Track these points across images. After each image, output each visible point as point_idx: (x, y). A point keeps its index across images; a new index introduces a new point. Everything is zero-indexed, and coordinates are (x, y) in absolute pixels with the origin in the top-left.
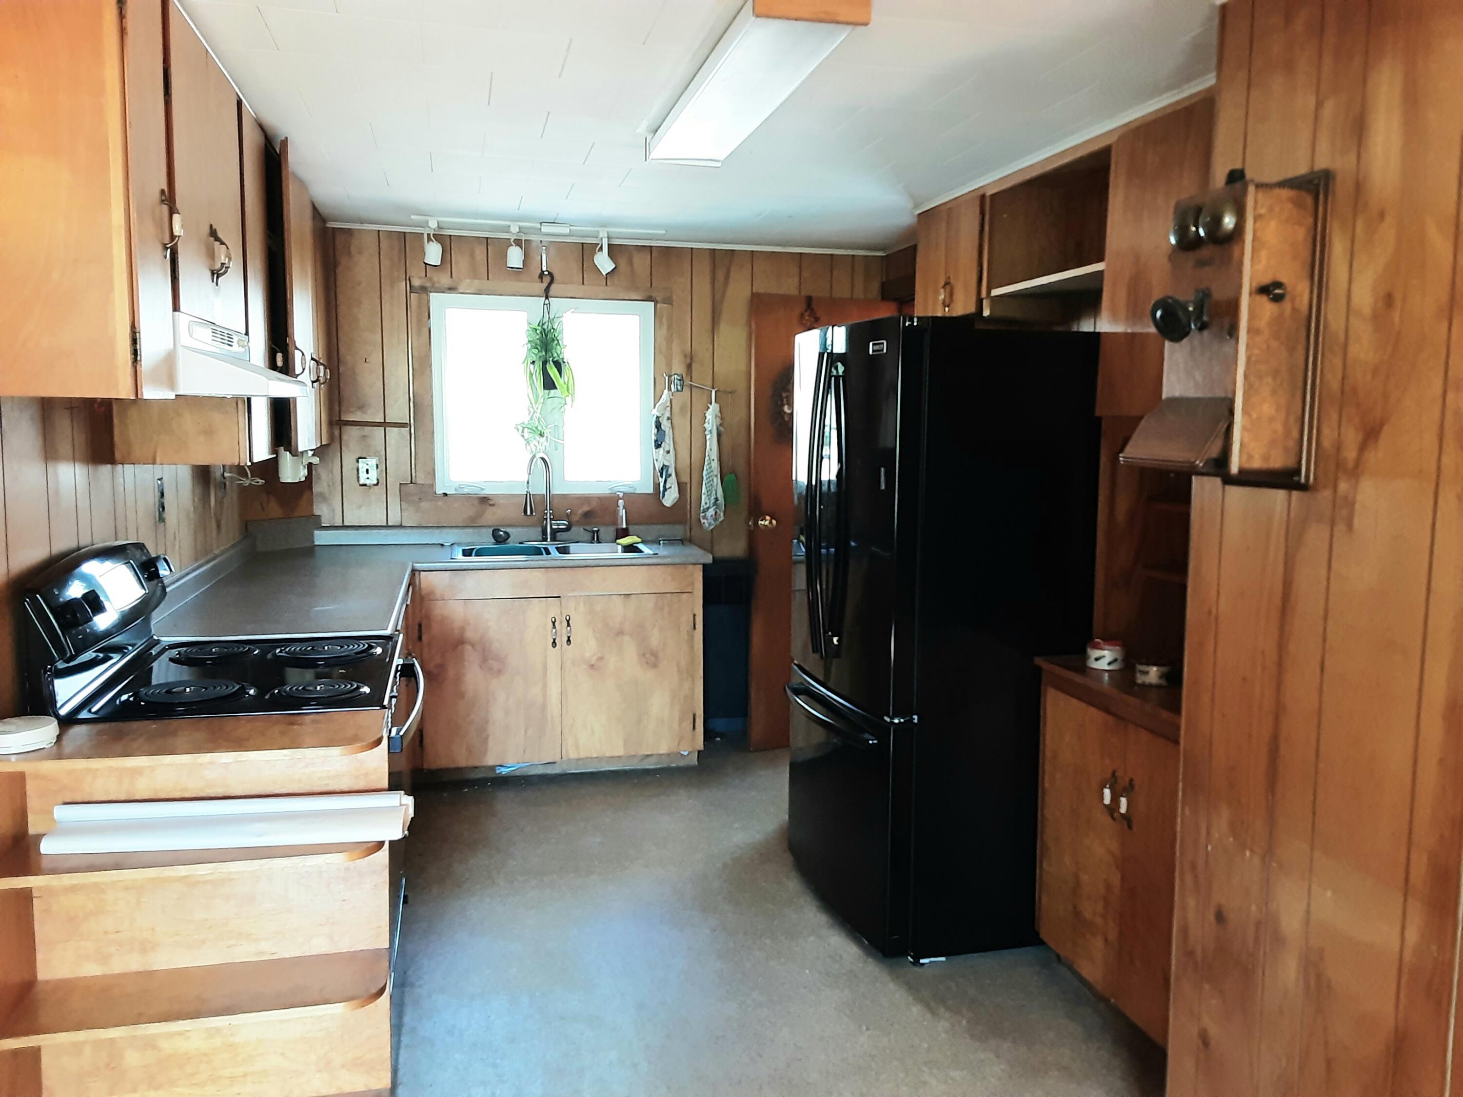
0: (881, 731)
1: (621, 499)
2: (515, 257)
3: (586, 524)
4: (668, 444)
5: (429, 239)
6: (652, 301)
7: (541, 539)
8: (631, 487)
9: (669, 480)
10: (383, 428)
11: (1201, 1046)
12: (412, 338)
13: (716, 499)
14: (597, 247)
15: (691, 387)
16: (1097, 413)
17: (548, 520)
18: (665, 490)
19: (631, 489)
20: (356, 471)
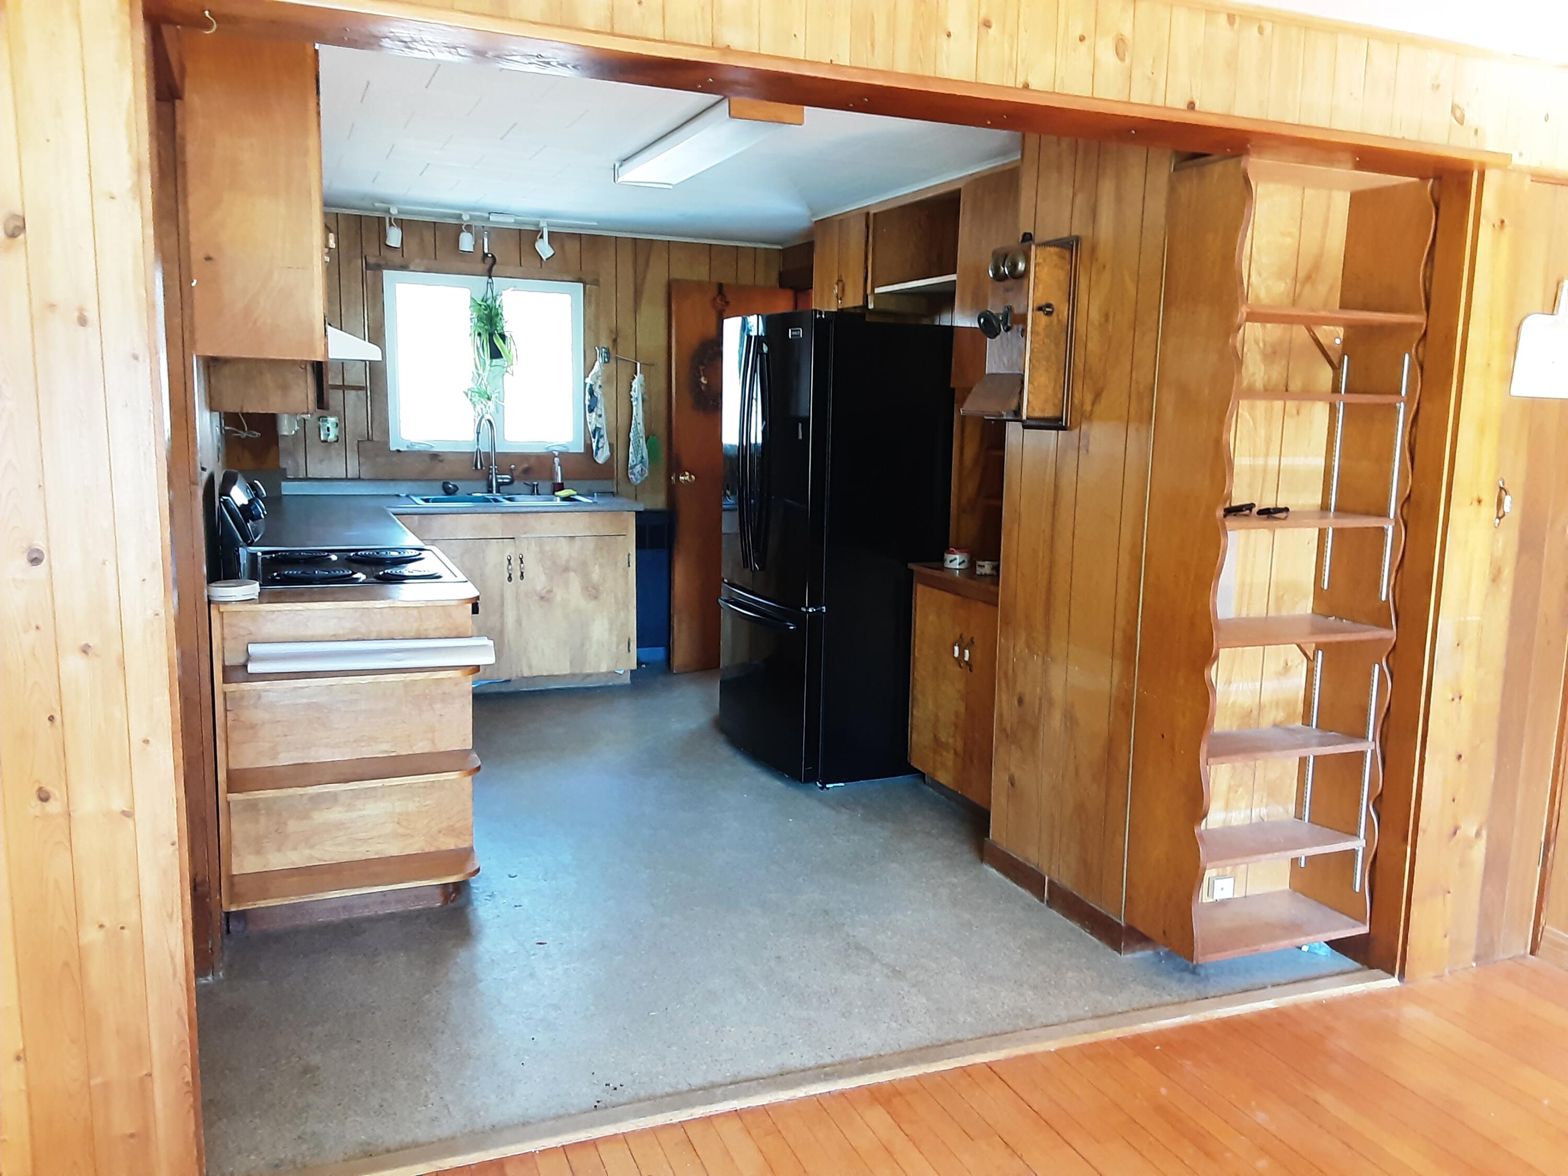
0: (799, 619)
1: (556, 457)
2: (466, 242)
3: (525, 480)
4: (600, 408)
5: (391, 225)
6: (581, 282)
7: (486, 491)
8: (564, 447)
9: (601, 440)
10: (342, 391)
11: (1010, 785)
12: (368, 309)
13: (642, 458)
14: (538, 234)
15: (617, 359)
16: (952, 385)
17: (494, 474)
18: (598, 448)
19: (565, 449)
20: (318, 429)
